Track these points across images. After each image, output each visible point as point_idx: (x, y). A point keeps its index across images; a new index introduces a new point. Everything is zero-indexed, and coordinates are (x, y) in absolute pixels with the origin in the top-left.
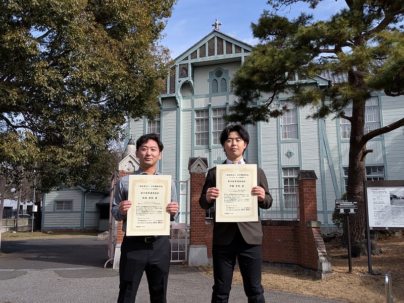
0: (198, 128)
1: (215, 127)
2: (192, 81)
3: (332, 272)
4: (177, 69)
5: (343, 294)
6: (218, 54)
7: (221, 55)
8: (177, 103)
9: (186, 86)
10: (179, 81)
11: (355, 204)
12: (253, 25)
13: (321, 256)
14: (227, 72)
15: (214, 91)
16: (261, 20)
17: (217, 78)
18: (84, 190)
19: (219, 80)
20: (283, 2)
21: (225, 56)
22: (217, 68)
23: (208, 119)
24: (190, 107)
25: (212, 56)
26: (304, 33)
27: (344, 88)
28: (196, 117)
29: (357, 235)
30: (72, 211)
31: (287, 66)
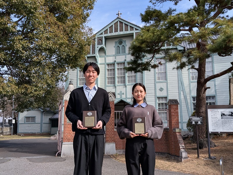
0: (109, 74)
1: (118, 73)
2: (105, 47)
3: (188, 158)
4: (96, 40)
5: (194, 170)
6: (120, 31)
7: (122, 32)
8: (96, 60)
9: (102, 50)
10: (98, 47)
11: (201, 119)
12: (141, 15)
13: (181, 148)
14: (125, 42)
15: (118, 53)
16: (146, 12)
17: (119, 45)
18: (42, 111)
19: (121, 46)
20: (159, 2)
21: (124, 32)
22: (120, 39)
23: (114, 69)
24: (104, 62)
25: (116, 33)
26: (171, 19)
27: (195, 52)
28: (107, 68)
29: (201, 136)
30: (35, 123)
31: (162, 39)
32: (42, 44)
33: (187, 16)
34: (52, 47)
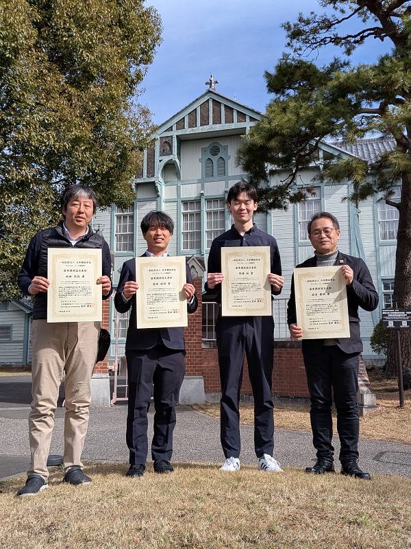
0: (186, 226)
1: (209, 224)
2: (177, 161)
3: (376, 407)
4: (158, 144)
6: (213, 123)
7: (218, 125)
8: (157, 191)
9: (170, 168)
10: (160, 161)
11: (408, 315)
12: (268, 75)
13: (362, 385)
14: (226, 148)
15: (209, 174)
17: (212, 157)
18: (28, 312)
19: (215, 159)
20: (308, 45)
21: (223, 126)
22: (213, 143)
23: (200, 214)
24: (175, 197)
25: (205, 127)
26: (341, 80)
27: (395, 156)
28: (182, 211)
29: (406, 363)
30: (11, 340)
31: (317, 126)
32: (30, 138)
33: (377, 71)
34: (54, 145)
